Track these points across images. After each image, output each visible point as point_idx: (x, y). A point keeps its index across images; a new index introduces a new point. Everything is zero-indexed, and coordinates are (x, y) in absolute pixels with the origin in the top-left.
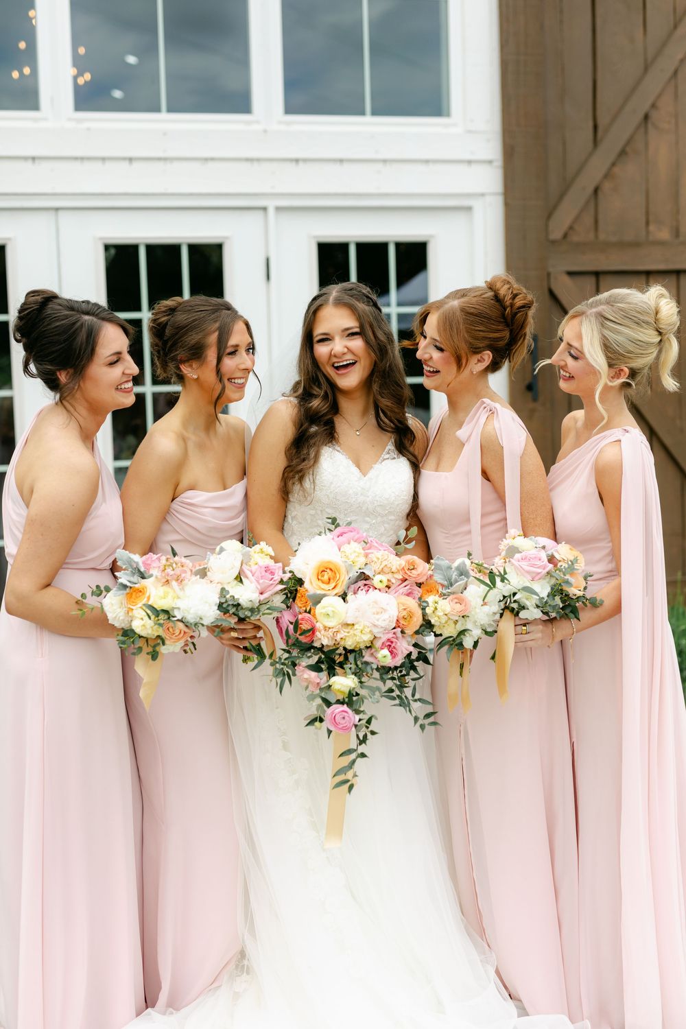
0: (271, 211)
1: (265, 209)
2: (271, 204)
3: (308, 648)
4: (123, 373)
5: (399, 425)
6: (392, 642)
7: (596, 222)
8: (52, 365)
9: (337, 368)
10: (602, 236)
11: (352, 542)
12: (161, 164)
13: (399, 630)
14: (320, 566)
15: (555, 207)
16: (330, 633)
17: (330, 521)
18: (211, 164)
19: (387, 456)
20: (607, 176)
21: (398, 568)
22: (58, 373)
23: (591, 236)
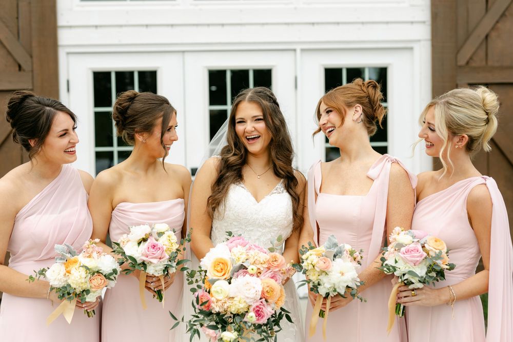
0: (298, 51)
1: (295, 50)
2: (298, 47)
3: (209, 314)
4: (69, 142)
5: (288, 174)
6: (260, 308)
7: (487, 55)
8: (25, 136)
9: (248, 139)
10: (490, 63)
11: (239, 246)
12: (239, 27)
13: (264, 300)
14: (215, 262)
15: (462, 47)
16: (220, 304)
17: (227, 234)
18: (266, 27)
19: (276, 191)
20: (493, 29)
21: (264, 260)
22: (29, 141)
23: (484, 63)
